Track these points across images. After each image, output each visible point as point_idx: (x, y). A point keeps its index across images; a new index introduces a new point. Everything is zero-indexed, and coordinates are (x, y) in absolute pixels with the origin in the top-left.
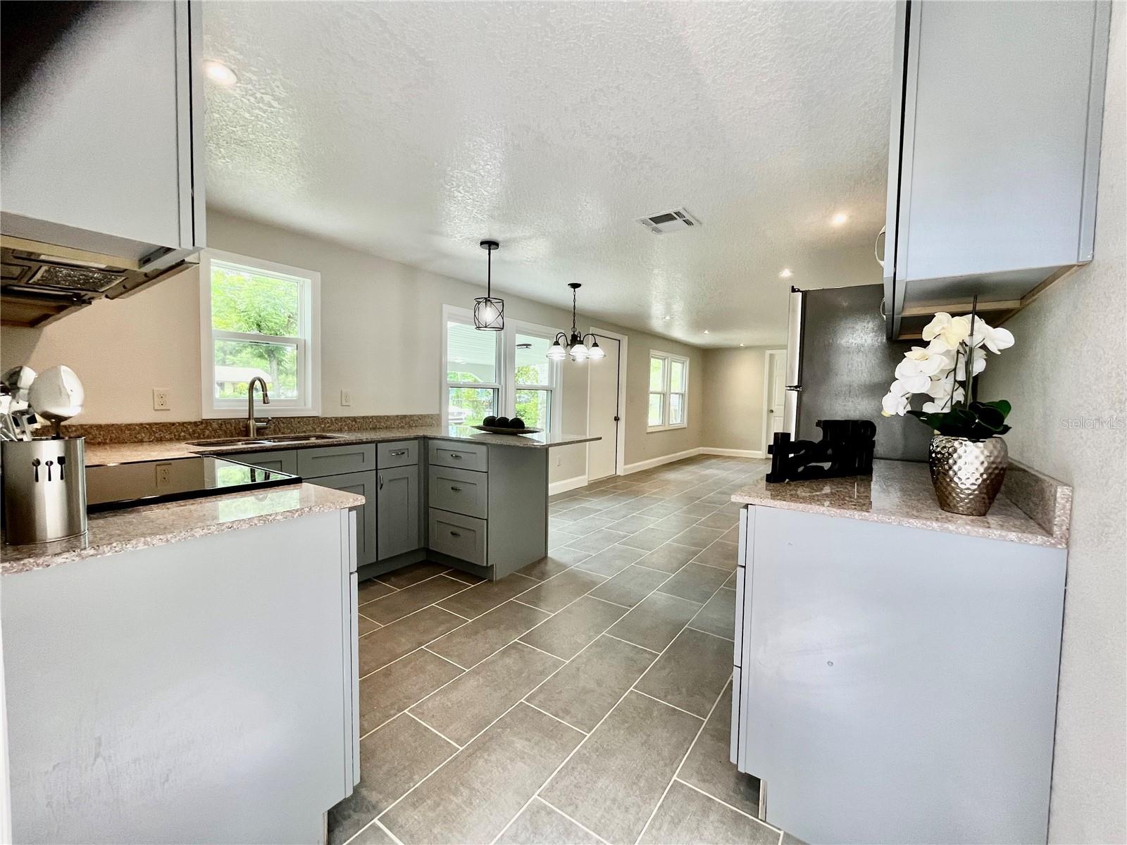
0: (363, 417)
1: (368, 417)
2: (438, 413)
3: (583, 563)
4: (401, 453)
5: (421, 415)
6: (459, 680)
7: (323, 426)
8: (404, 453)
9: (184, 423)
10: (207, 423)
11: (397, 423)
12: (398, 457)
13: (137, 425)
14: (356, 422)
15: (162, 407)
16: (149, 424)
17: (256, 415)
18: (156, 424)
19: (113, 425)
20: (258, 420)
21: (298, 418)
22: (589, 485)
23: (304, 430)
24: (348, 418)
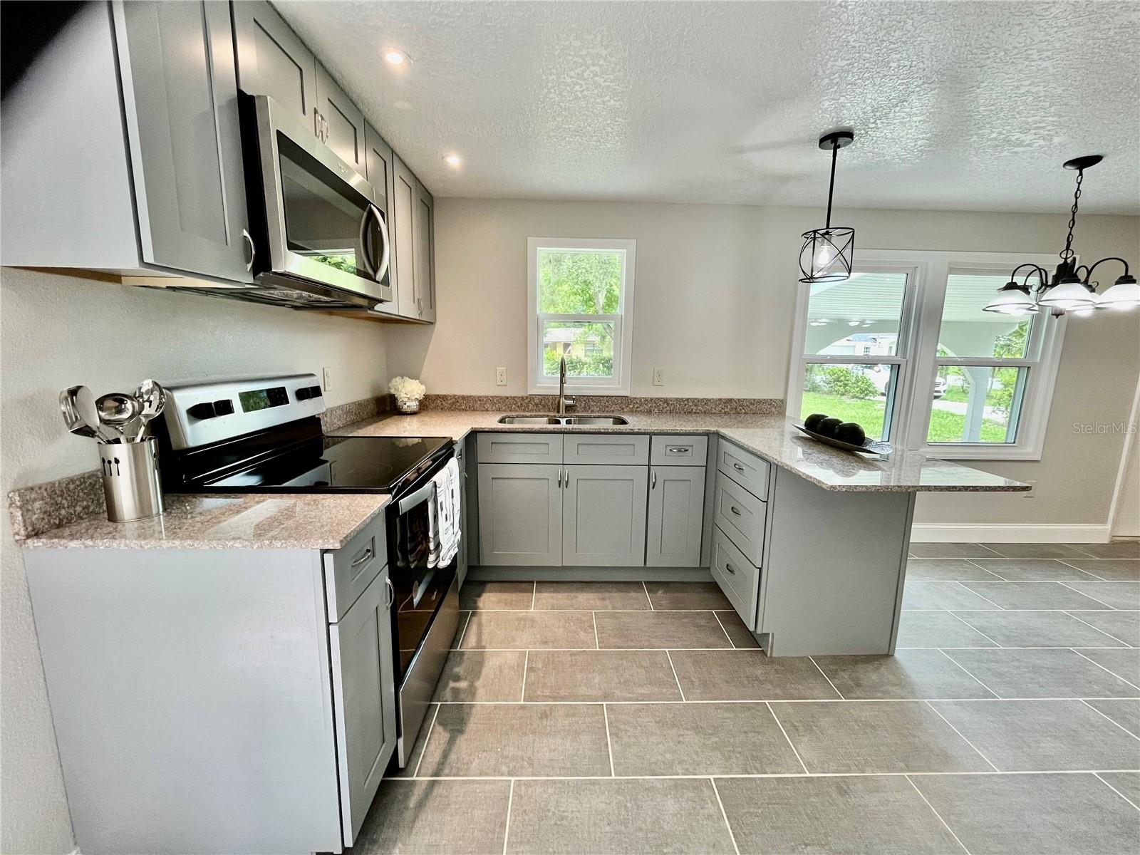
0: (677, 399)
1: (682, 399)
2: (781, 397)
3: (957, 704)
4: (683, 450)
5: (754, 400)
6: (593, 783)
7: (631, 406)
8: (687, 450)
9: (515, 397)
10: (532, 397)
11: (719, 408)
12: (681, 454)
13: (484, 397)
14: (668, 405)
15: (502, 383)
16: (492, 397)
17: (566, 392)
18: (497, 397)
19: (471, 396)
20: (567, 397)
21: (607, 396)
22: (1113, 543)
23: (612, 409)
24: (659, 399)
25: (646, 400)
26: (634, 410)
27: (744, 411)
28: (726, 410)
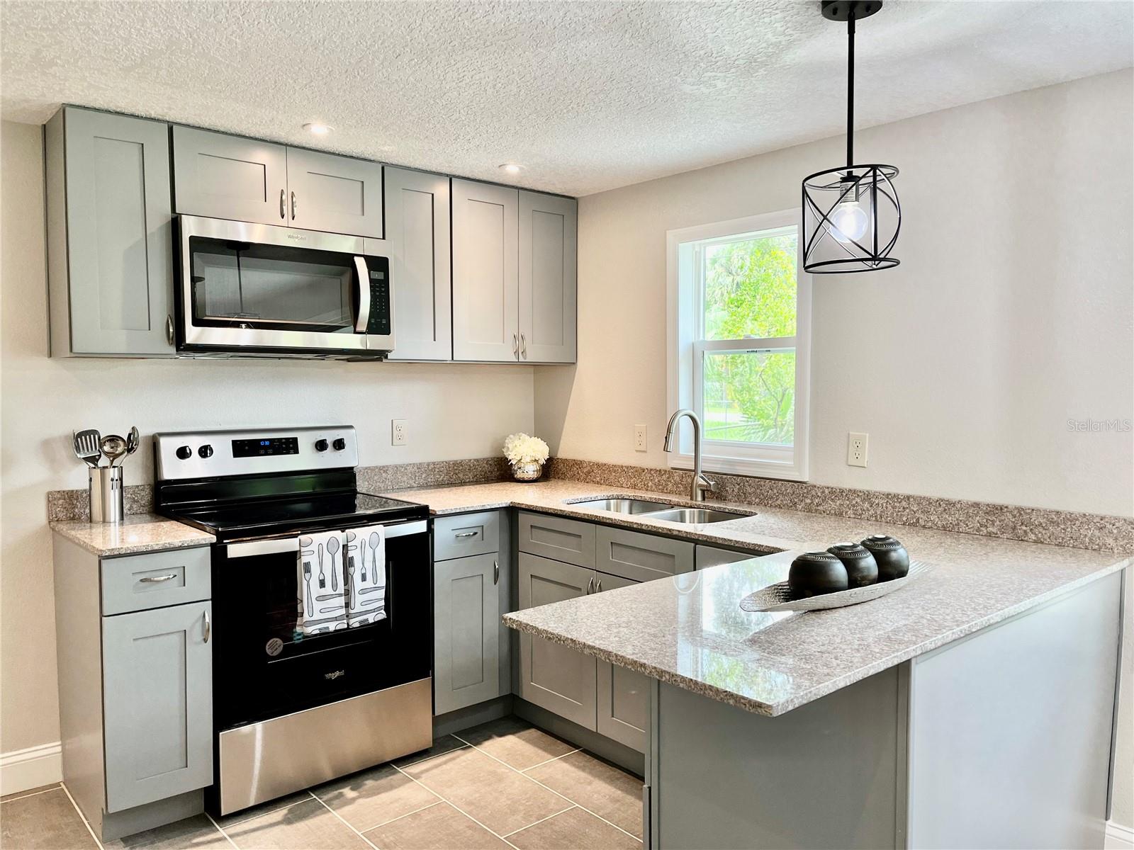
1: (897, 496)
10: (671, 471)
11: (974, 523)
13: (619, 467)
14: (871, 505)
15: (641, 448)
18: (632, 468)
23: (779, 502)
24: (855, 492)
25: (832, 491)
26: (814, 508)
27: (1033, 537)
28: (990, 529)
